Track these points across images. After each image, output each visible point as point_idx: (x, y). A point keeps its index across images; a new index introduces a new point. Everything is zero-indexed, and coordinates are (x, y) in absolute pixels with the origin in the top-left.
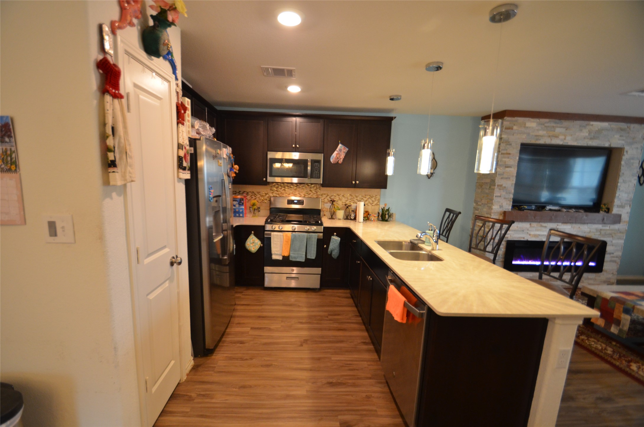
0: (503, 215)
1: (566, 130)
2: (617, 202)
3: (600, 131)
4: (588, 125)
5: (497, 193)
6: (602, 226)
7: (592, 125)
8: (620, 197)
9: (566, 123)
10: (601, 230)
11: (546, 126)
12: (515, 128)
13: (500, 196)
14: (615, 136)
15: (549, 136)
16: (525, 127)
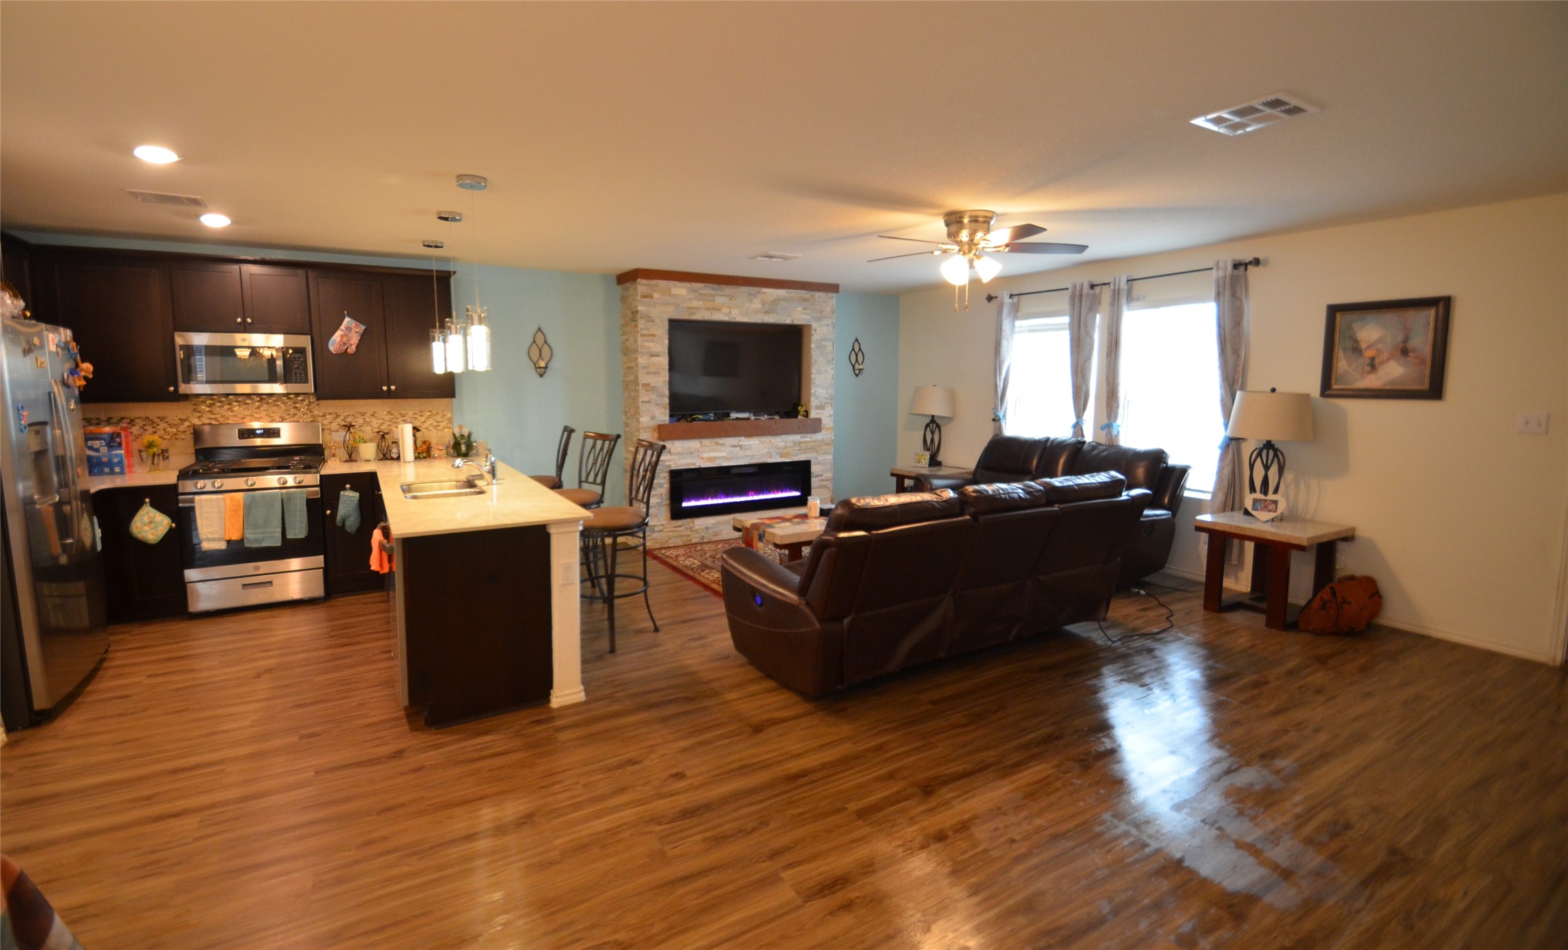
0: (657, 430)
1: (730, 299)
2: (814, 402)
3: (777, 301)
4: (759, 292)
5: (644, 396)
6: (801, 437)
7: (765, 293)
8: (817, 394)
9: (729, 290)
10: (800, 442)
11: (701, 294)
12: (656, 295)
13: (649, 402)
14: (797, 309)
15: (708, 309)
16: (670, 294)
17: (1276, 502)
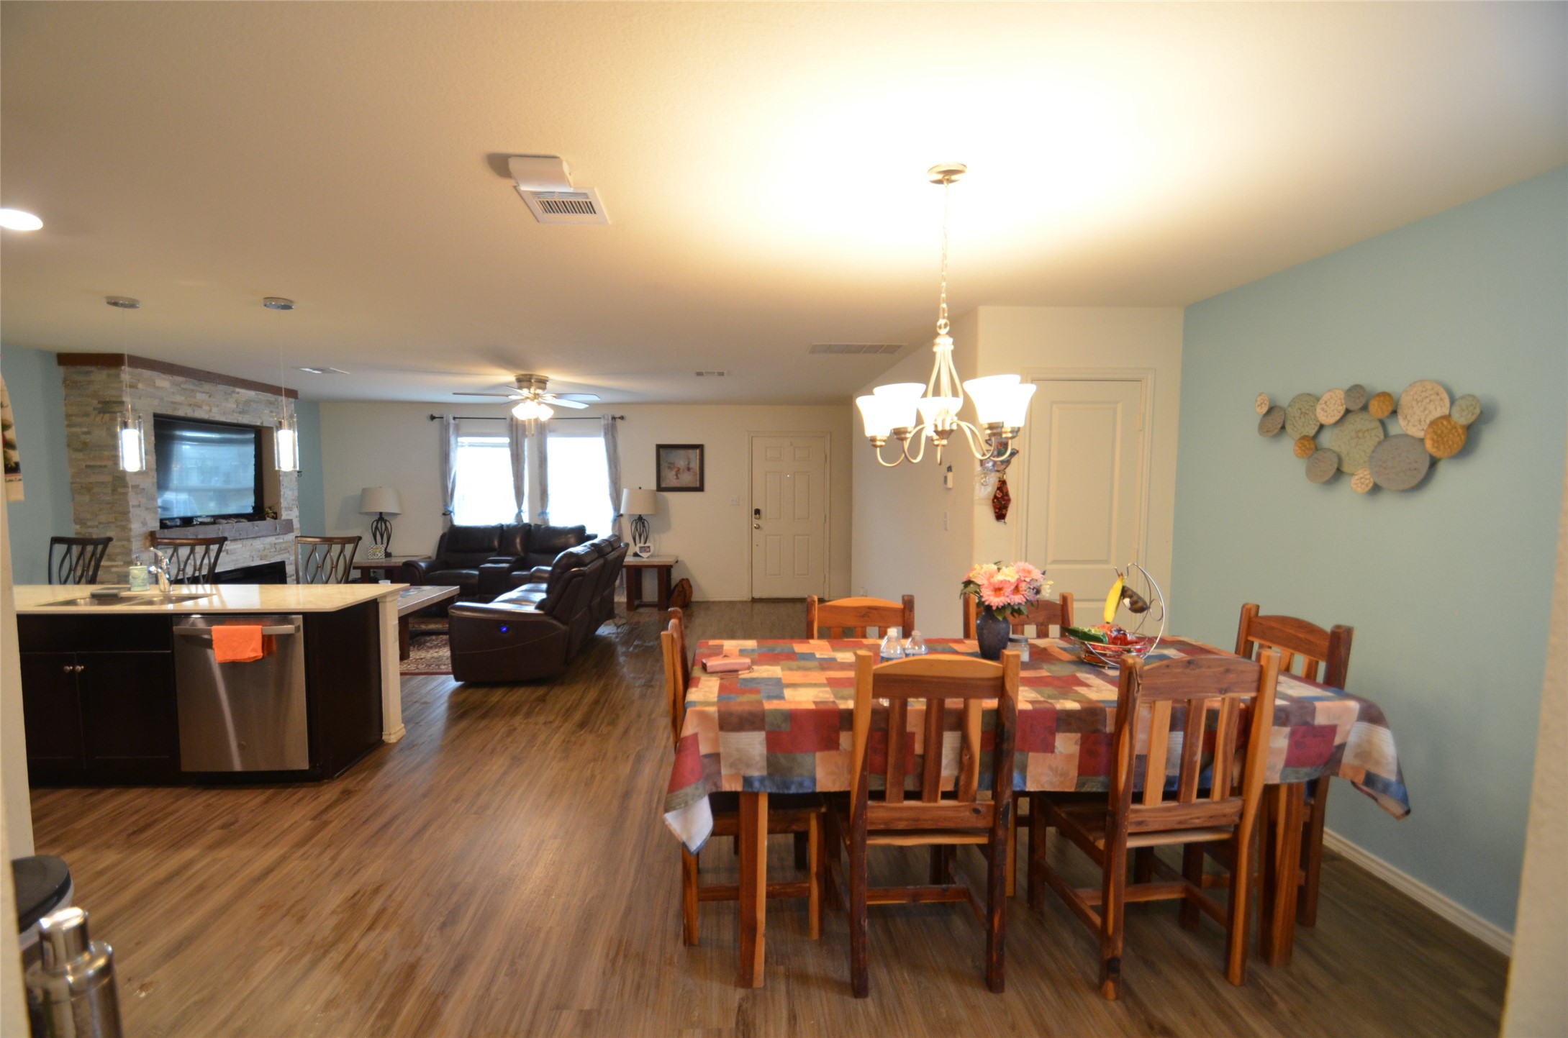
0: (149, 538)
1: (210, 396)
2: (284, 504)
3: (248, 402)
4: (233, 392)
5: (133, 499)
6: (276, 539)
7: (238, 393)
8: (286, 495)
9: (207, 387)
10: (275, 544)
11: (183, 389)
12: (140, 386)
13: (139, 506)
14: (265, 411)
15: (190, 405)
16: (154, 386)
17: (649, 547)
